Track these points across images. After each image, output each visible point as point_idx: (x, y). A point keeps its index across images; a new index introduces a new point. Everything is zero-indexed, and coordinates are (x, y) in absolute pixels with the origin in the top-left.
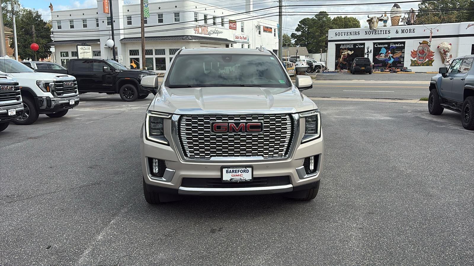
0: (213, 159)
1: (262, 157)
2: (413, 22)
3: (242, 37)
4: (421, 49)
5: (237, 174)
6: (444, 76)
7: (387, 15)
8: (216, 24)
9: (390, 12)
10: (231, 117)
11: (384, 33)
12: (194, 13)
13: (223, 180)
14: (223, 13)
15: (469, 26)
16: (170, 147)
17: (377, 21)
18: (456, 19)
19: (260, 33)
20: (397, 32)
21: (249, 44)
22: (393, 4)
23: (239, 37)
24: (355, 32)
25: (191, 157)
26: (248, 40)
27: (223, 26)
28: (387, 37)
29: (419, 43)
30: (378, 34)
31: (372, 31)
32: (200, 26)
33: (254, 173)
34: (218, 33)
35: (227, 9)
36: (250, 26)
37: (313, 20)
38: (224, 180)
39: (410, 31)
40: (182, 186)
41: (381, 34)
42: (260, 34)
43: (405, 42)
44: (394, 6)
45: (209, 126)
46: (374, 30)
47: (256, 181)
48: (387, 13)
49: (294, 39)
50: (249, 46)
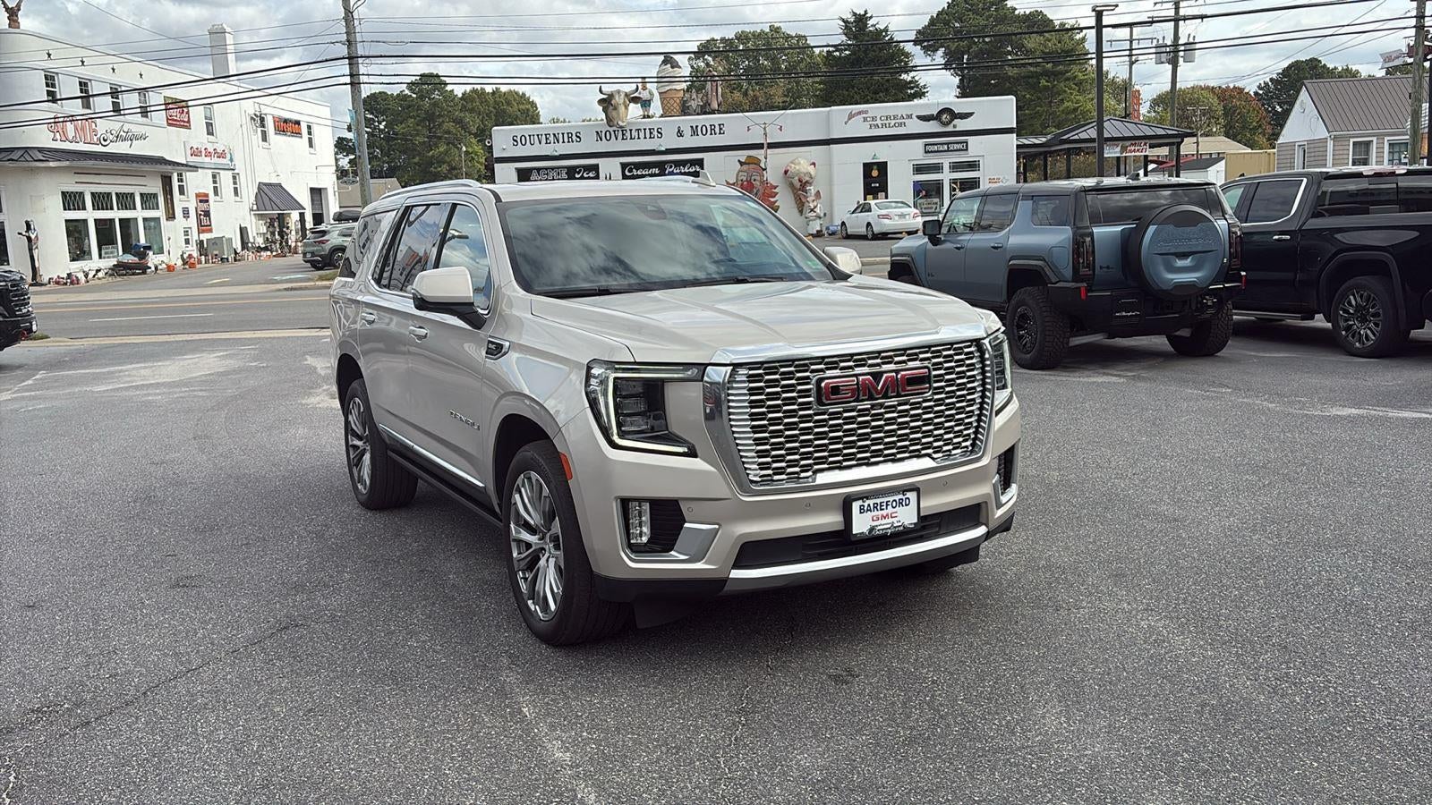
0: (822, 478)
1: (928, 459)
2: (716, 107)
3: (212, 151)
4: (745, 179)
5: (884, 512)
6: (935, 240)
7: (648, 85)
8: (122, 112)
9: (655, 80)
10: (859, 359)
11: (648, 136)
12: (43, 73)
13: (854, 533)
14: (141, 75)
15: (851, 116)
16: (698, 459)
17: (625, 102)
18: (785, 99)
19: (264, 139)
20: (680, 134)
21: (236, 172)
22: (662, 58)
23: (203, 150)
24: (568, 133)
25: (766, 480)
26: (231, 160)
27: (147, 117)
28: (655, 148)
29: (739, 161)
30: (631, 138)
31: (614, 131)
32: (72, 118)
33: (921, 506)
34: (132, 138)
35: (157, 64)
36: (233, 119)
37: (401, 97)
38: (857, 534)
39: (711, 129)
40: (737, 566)
41: (639, 138)
42: (266, 141)
43: (702, 160)
44: (665, 62)
45: (809, 390)
46: (621, 127)
47: (930, 525)
48: (647, 80)
49: (347, 155)
50: (234, 178)
